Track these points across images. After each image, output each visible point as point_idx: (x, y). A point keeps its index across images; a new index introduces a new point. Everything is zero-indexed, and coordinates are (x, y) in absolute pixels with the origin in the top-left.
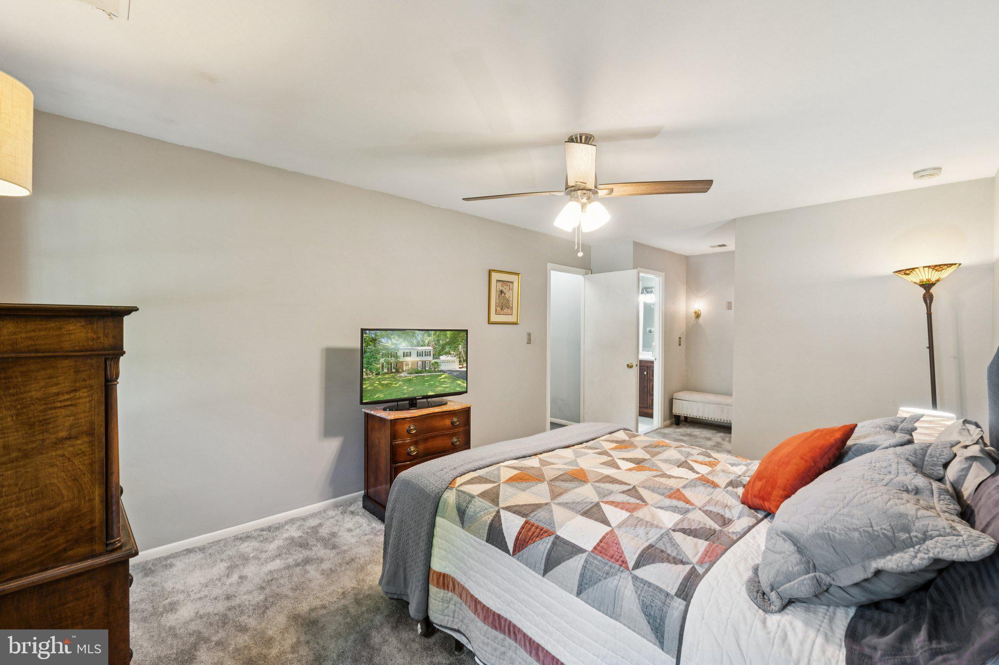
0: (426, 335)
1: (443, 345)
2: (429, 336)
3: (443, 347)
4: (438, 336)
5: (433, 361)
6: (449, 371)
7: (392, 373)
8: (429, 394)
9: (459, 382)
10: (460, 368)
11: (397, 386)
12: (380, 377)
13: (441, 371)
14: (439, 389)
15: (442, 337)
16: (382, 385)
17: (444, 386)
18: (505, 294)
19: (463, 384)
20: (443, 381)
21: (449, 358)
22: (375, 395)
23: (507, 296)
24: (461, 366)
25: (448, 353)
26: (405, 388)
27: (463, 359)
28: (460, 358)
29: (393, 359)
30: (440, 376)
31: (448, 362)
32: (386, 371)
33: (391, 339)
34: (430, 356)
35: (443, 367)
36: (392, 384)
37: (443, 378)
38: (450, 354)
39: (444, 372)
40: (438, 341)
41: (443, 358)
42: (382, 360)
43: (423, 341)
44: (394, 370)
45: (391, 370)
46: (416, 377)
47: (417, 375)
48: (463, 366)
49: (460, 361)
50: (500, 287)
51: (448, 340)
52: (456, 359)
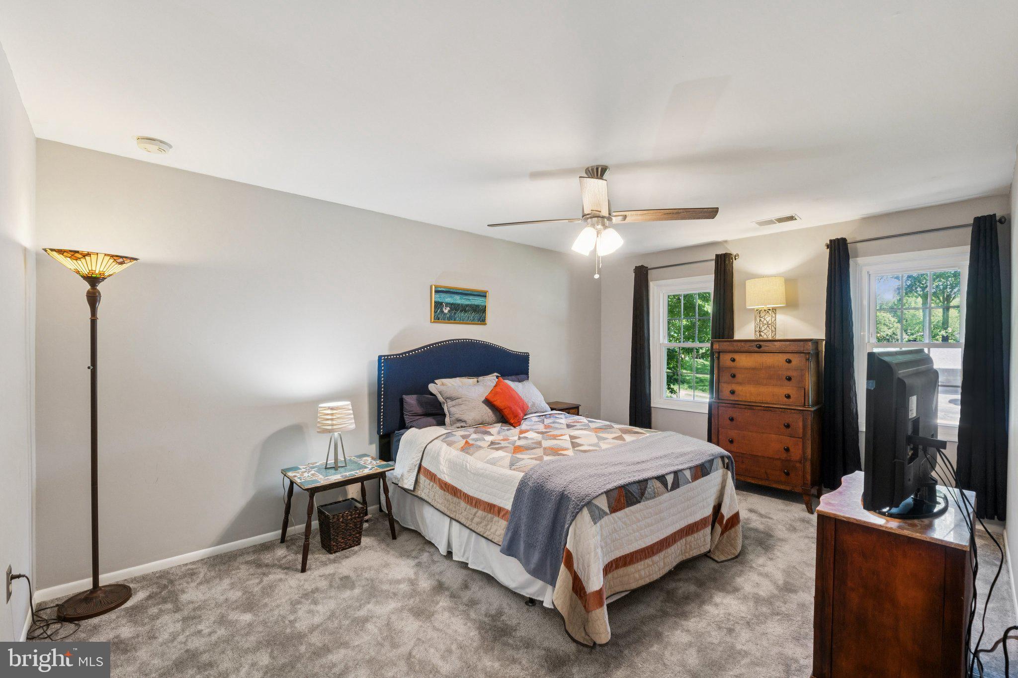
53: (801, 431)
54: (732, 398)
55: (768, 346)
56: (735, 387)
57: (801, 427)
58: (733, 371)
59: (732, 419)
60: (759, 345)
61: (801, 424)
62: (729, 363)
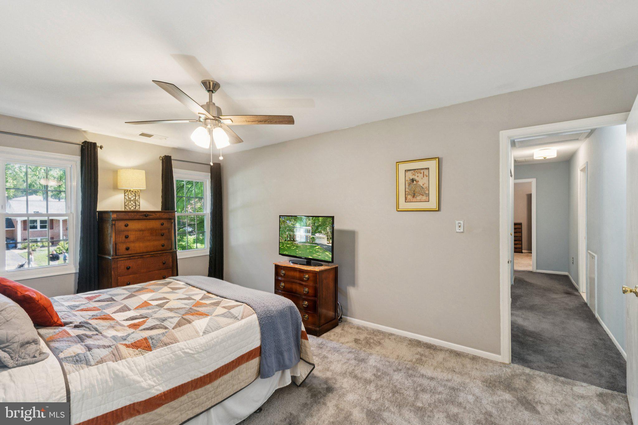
0: (307, 220)
1: (317, 226)
2: (309, 220)
3: (317, 227)
4: (314, 220)
5: (312, 236)
6: (321, 244)
7: (291, 241)
8: (309, 257)
9: (327, 253)
10: (328, 243)
11: (294, 248)
12: (286, 242)
13: (316, 244)
14: (315, 255)
15: (317, 221)
16: (287, 247)
17: (318, 254)
18: (417, 182)
19: (330, 255)
20: (317, 251)
21: (321, 235)
22: (284, 251)
23: (421, 183)
24: (328, 242)
25: (320, 232)
26: (297, 251)
27: (330, 237)
28: (327, 236)
29: (292, 232)
30: (316, 247)
31: (320, 238)
32: (289, 239)
33: (291, 221)
34: (310, 233)
35: (317, 241)
36: (291, 247)
37: (317, 249)
38: (322, 233)
39: (318, 244)
40: (314, 223)
41: (317, 235)
42: (287, 233)
43: (306, 224)
44: (292, 240)
45: (291, 239)
46: (303, 245)
47: (303, 244)
48: (330, 242)
49: (328, 239)
50: (410, 175)
51: (320, 223)
52: (325, 237)
53: (171, 264)
54: (127, 252)
55: (152, 215)
56: (129, 245)
57: (171, 261)
58: (126, 233)
59: (128, 269)
60: (147, 214)
61: (171, 260)
62: (123, 227)
